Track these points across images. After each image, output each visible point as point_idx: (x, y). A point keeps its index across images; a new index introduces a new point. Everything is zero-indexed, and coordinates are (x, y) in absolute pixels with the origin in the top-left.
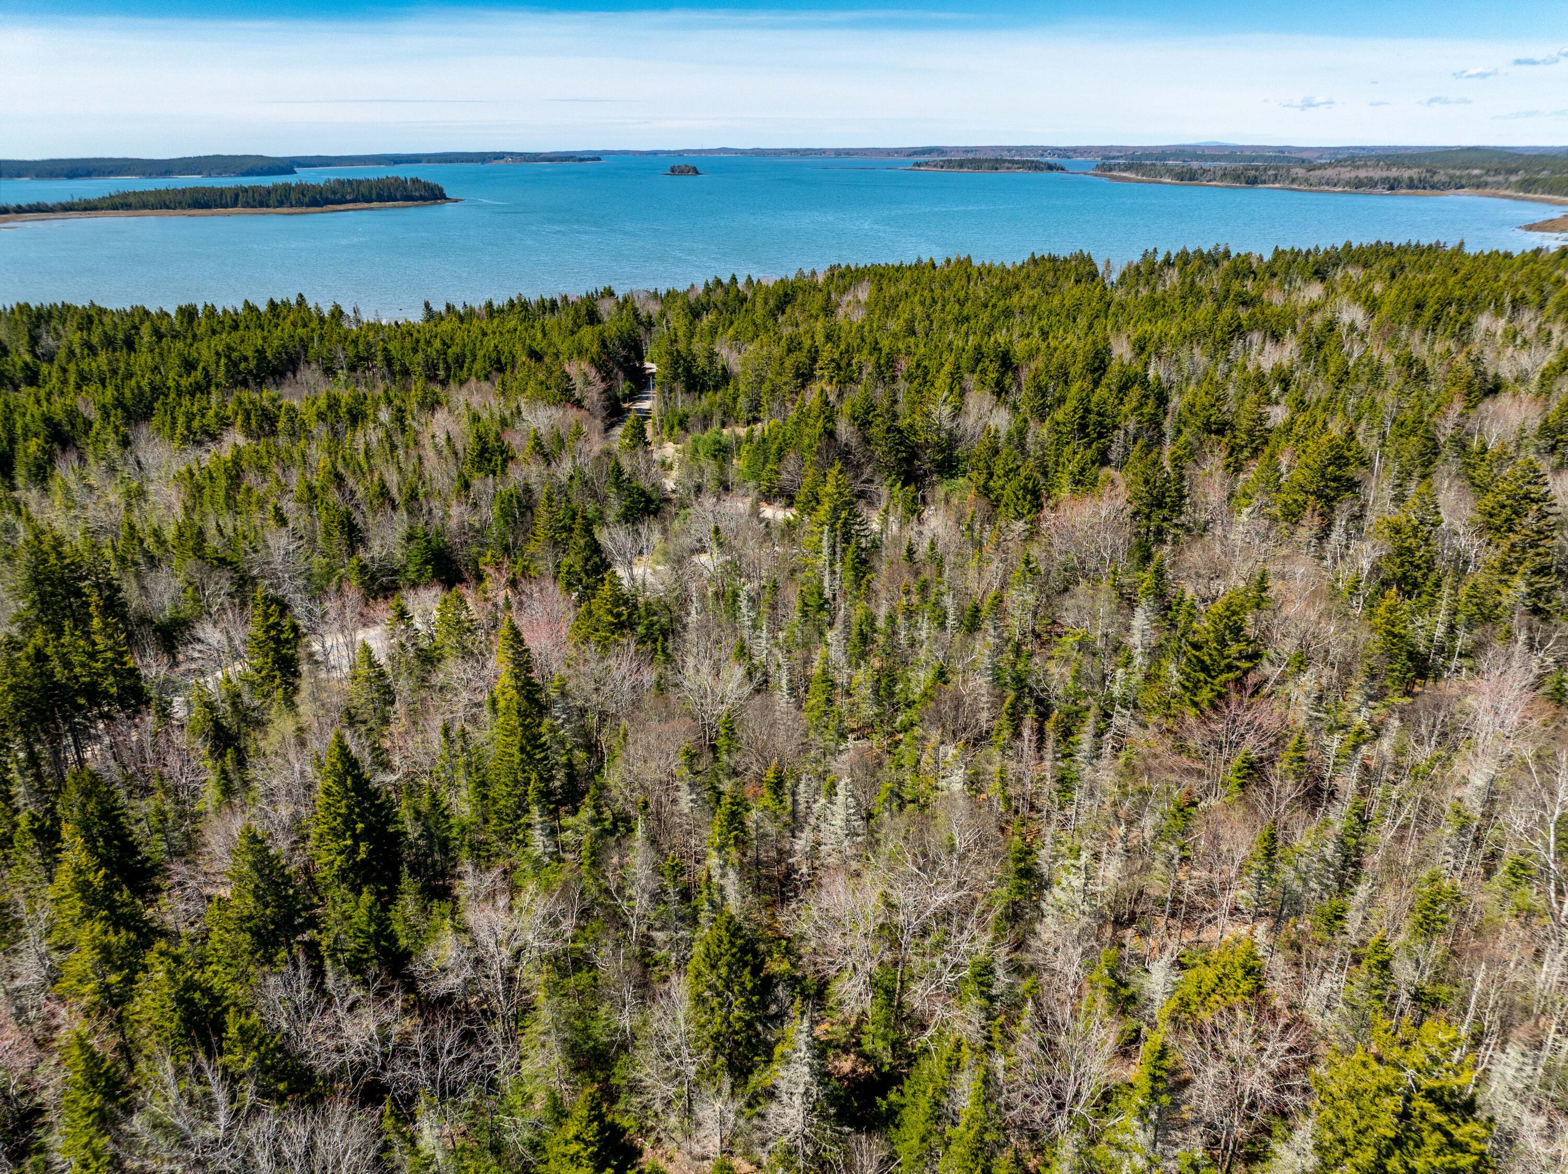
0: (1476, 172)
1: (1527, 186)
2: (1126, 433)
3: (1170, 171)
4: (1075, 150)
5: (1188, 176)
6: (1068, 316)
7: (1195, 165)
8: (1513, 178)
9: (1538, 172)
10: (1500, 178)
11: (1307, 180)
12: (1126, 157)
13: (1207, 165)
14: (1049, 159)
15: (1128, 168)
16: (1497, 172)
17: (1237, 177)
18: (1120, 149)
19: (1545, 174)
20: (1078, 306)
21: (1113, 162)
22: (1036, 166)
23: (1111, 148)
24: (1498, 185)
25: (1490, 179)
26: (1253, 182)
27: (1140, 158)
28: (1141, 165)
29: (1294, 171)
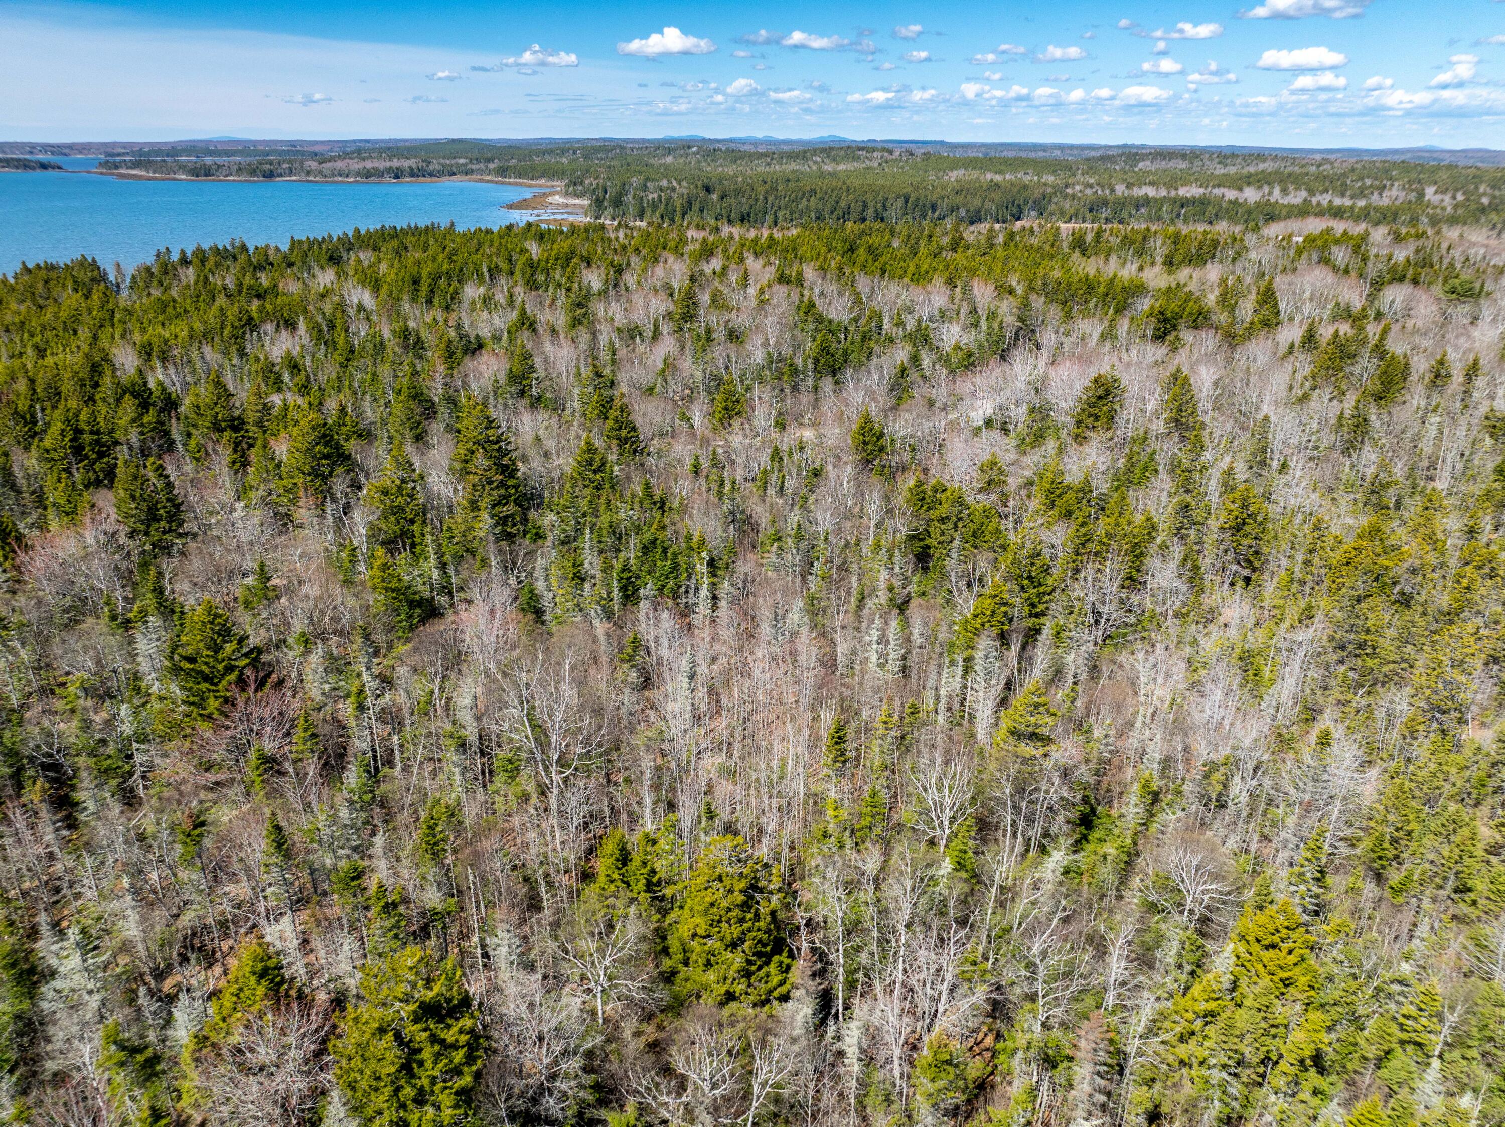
0: (462, 161)
1: (503, 171)
2: (131, 448)
3: (182, 167)
4: (72, 147)
5: (203, 172)
6: (65, 329)
7: (209, 160)
8: (491, 166)
9: (508, 160)
10: (481, 166)
11: (320, 172)
12: (133, 153)
13: (219, 160)
14: (41, 157)
15: (136, 165)
16: (478, 161)
17: (253, 172)
18: (124, 145)
19: (513, 162)
20: (76, 318)
21: (118, 158)
22: (25, 165)
23: (115, 144)
24: (481, 172)
25: (474, 167)
26: (270, 175)
27: (148, 154)
28: (150, 162)
29: (307, 163)
